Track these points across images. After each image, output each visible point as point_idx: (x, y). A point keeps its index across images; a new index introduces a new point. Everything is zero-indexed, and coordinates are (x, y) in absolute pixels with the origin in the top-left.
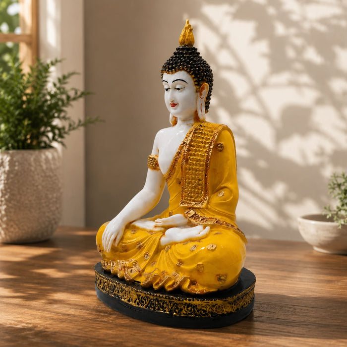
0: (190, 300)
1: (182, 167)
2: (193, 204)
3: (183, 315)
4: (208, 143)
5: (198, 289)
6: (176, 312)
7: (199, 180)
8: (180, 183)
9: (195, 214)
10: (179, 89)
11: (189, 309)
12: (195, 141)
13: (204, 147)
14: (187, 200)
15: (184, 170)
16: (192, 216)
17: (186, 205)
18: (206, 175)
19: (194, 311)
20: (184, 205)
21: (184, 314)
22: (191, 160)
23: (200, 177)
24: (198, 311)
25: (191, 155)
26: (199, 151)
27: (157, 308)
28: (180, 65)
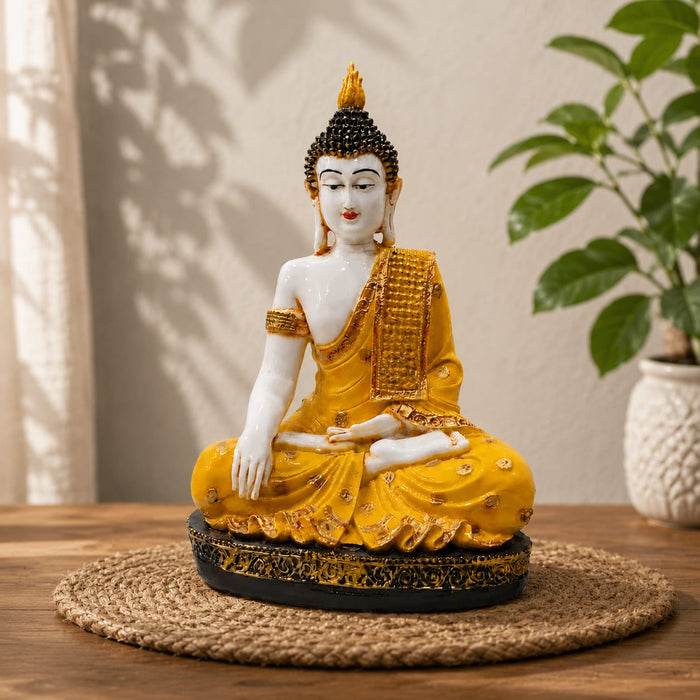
0: (482, 560)
1: (375, 329)
2: (402, 395)
3: (468, 588)
4: (422, 283)
5: (489, 539)
6: (455, 584)
7: (410, 350)
8: (367, 358)
9: (414, 412)
10: (363, 187)
11: (478, 575)
12: (394, 281)
13: (415, 291)
14: (387, 388)
15: (380, 334)
16: (410, 416)
17: (388, 398)
18: (423, 341)
19: (487, 577)
20: (383, 398)
21: (469, 585)
22: (393, 315)
23: (413, 345)
24: (492, 576)
25: (391, 306)
26: (407, 298)
27: (415, 584)
28: (368, 143)
